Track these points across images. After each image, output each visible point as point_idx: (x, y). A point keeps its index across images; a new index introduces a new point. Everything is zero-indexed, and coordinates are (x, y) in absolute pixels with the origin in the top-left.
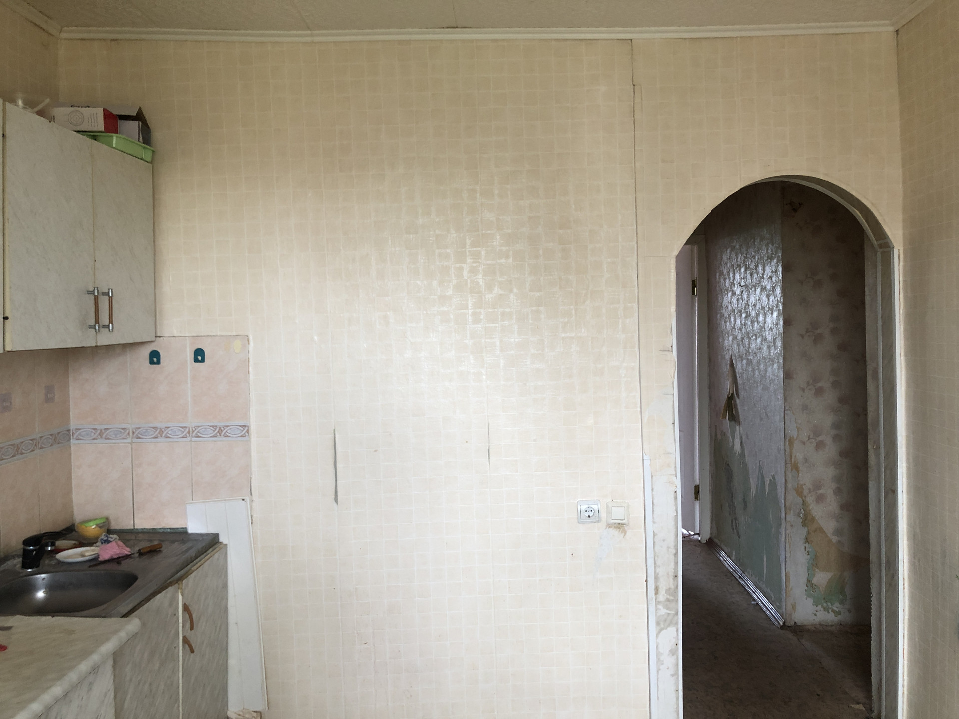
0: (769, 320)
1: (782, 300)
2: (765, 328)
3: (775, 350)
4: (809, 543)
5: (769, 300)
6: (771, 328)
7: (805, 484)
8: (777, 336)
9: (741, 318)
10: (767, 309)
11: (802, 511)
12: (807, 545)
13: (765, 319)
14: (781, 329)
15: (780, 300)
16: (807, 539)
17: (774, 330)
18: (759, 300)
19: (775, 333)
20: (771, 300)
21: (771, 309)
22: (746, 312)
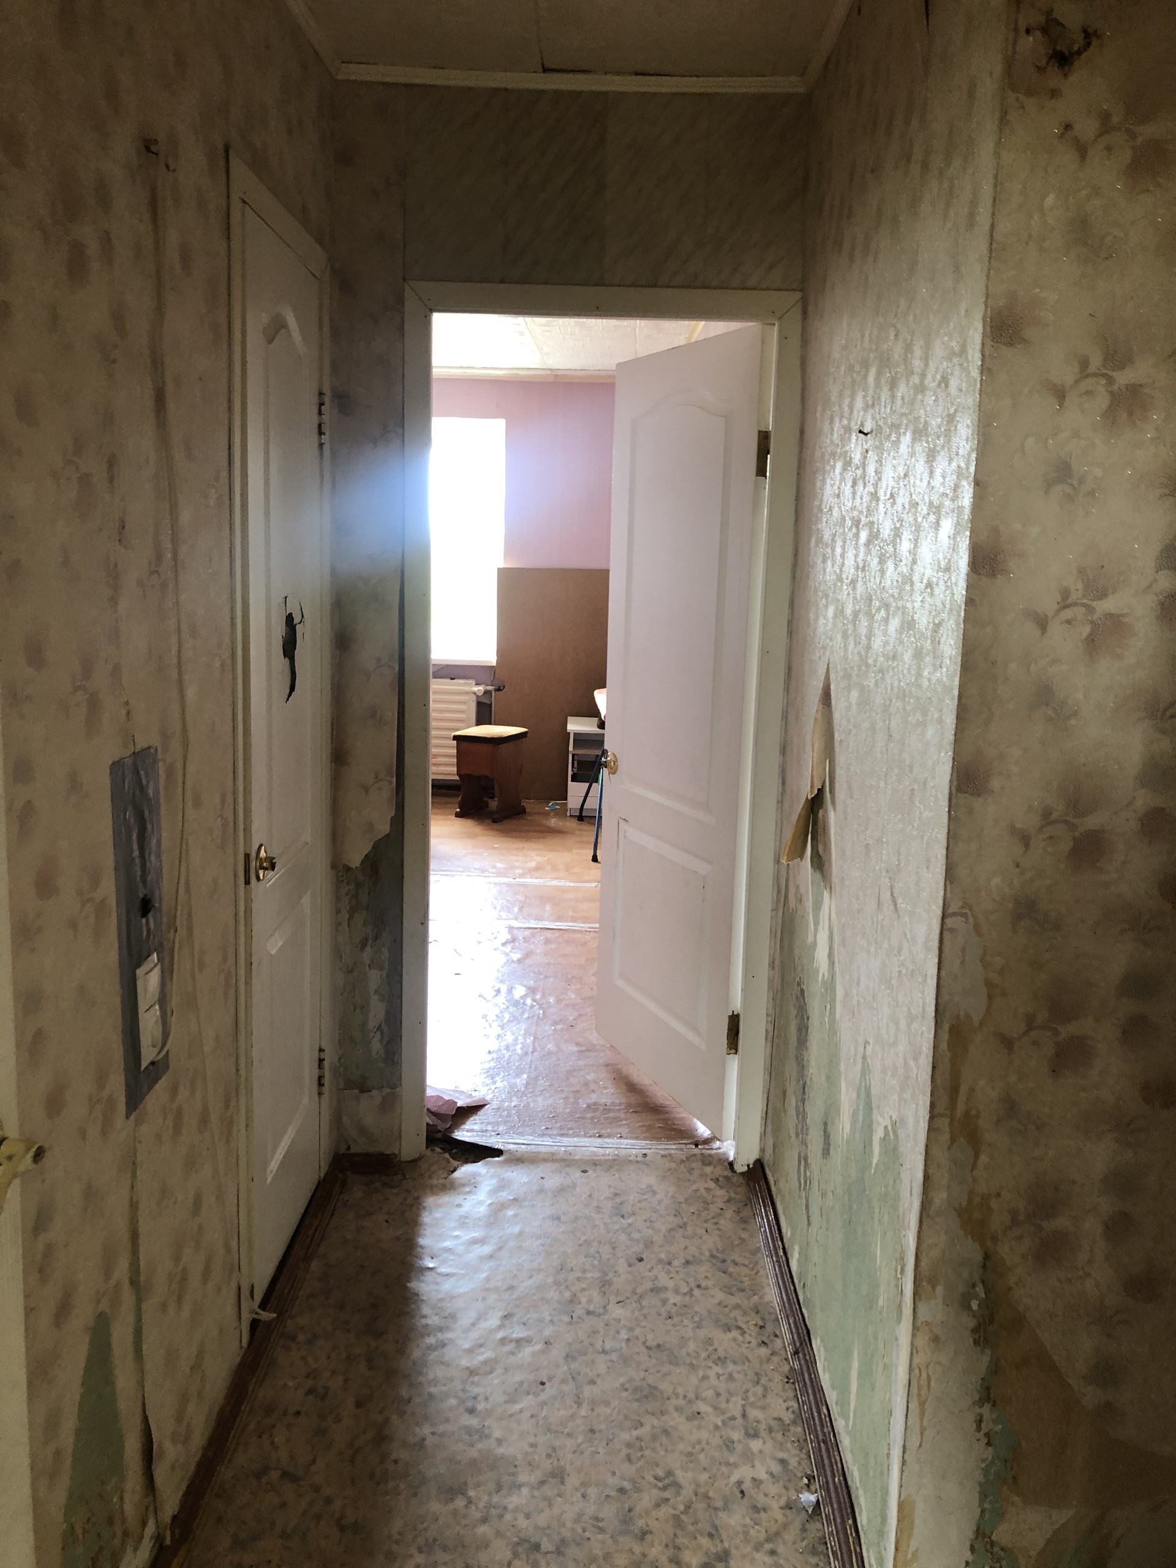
0: (926, 553)
1: (972, 469)
2: (912, 584)
3: (935, 670)
4: (994, 1405)
5: (931, 473)
6: (929, 585)
7: (998, 1195)
8: (944, 616)
9: (857, 548)
10: (925, 511)
11: (980, 1290)
12: (986, 1410)
13: (916, 547)
14: (960, 590)
15: (968, 468)
16: (988, 1389)
17: (937, 591)
18: (906, 475)
19: (940, 606)
20: (938, 471)
21: (936, 509)
22: (870, 525)
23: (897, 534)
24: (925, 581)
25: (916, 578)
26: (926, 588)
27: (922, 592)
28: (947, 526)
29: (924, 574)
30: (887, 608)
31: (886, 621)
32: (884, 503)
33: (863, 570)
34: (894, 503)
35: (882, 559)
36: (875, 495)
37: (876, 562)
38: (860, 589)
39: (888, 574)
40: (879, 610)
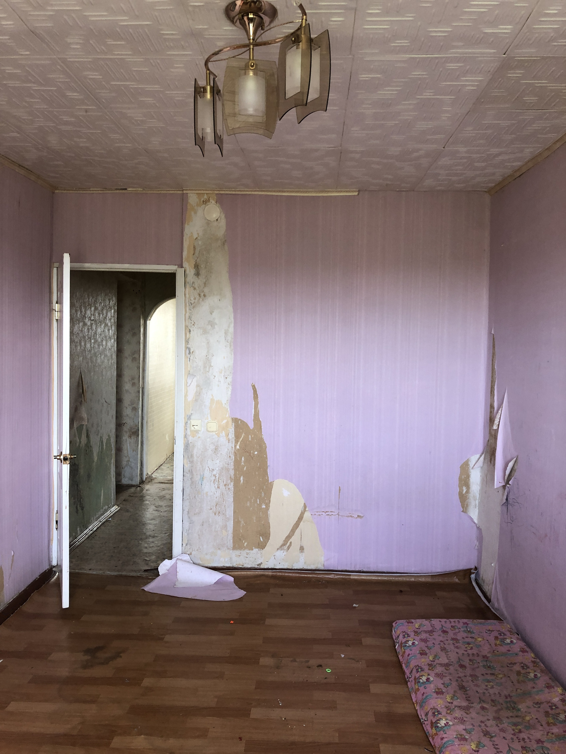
3: (112, 361)
5: (109, 332)
8: (113, 353)
9: (90, 343)
13: (106, 343)
14: (116, 349)
17: (111, 350)
21: (110, 338)
22: (95, 339)
23: (102, 341)
24: (109, 348)
25: (107, 348)
28: (113, 340)
30: (101, 354)
31: (101, 356)
32: (99, 335)
33: (93, 348)
34: (101, 335)
35: (99, 346)
36: (96, 333)
37: (97, 346)
38: (92, 352)
39: (101, 348)
40: (98, 355)
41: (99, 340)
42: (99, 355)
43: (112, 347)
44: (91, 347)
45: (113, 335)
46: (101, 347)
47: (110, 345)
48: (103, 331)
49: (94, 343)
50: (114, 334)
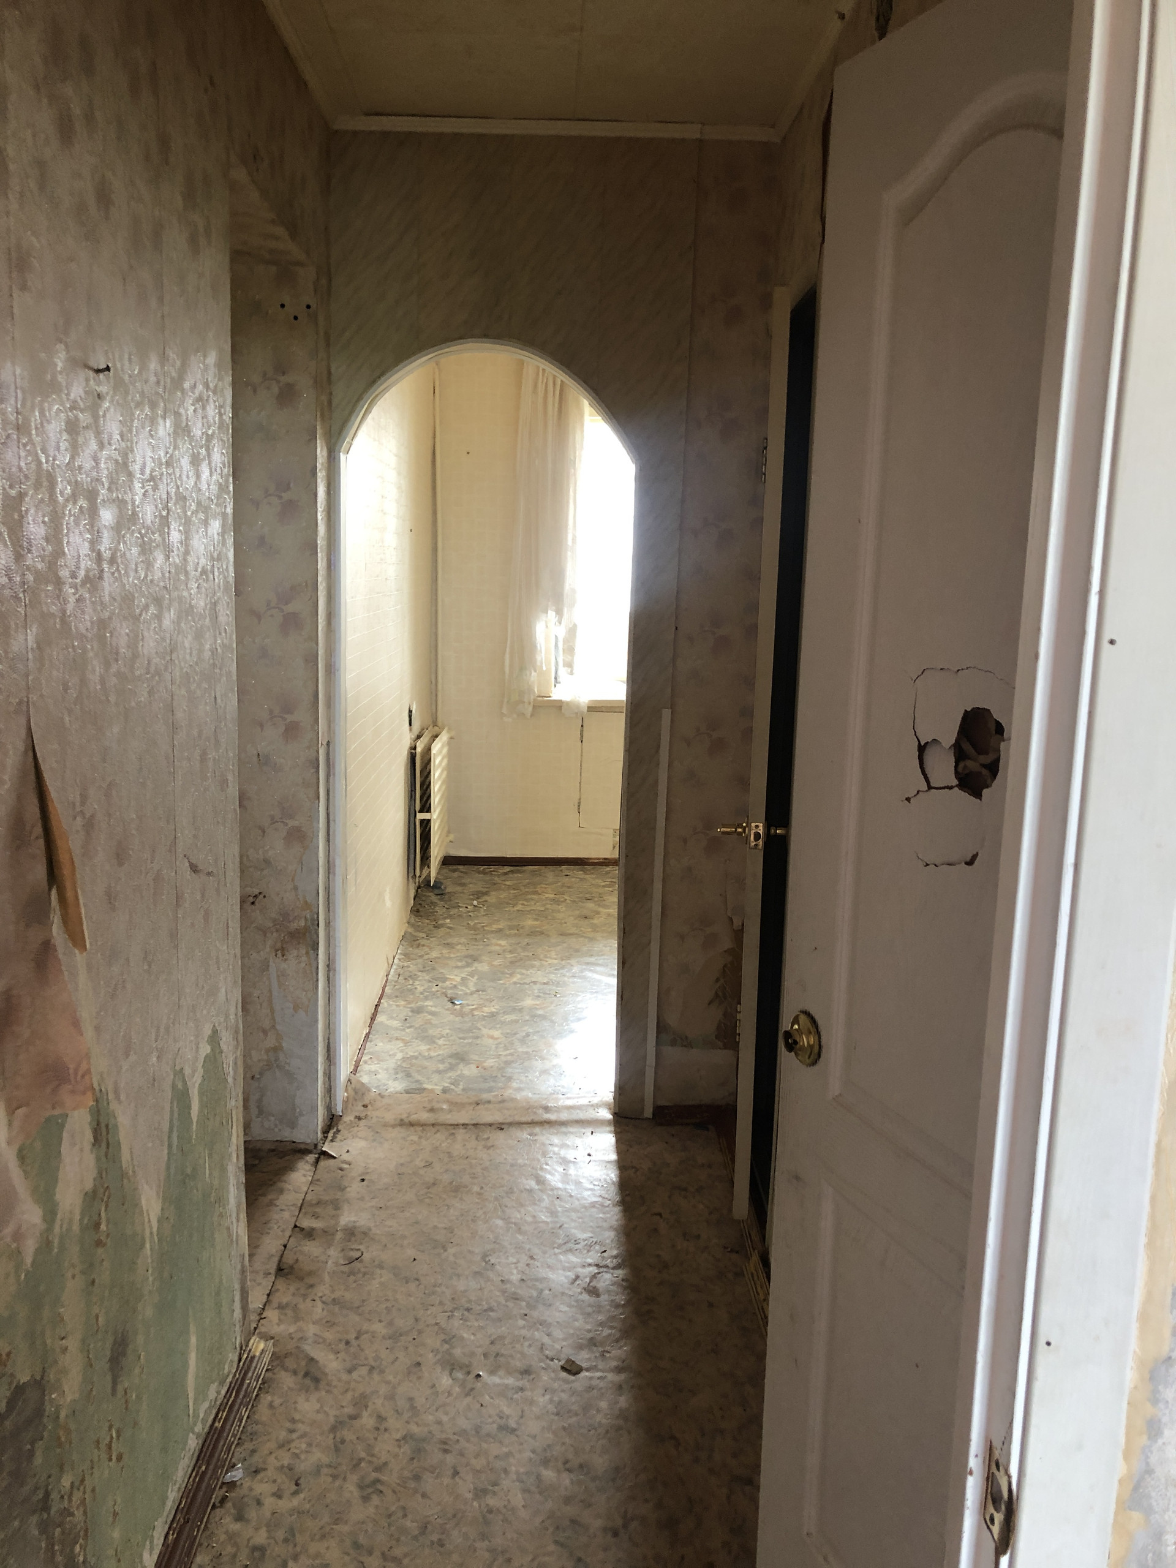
22: (121, 504)
24: (199, 570)
25: (190, 567)
26: (201, 574)
27: (197, 579)
28: (216, 526)
29: (198, 563)
30: (158, 601)
31: (159, 617)
32: (143, 482)
33: (112, 561)
34: (155, 488)
35: (145, 549)
36: (123, 465)
37: (135, 551)
38: (108, 586)
39: (157, 565)
40: (146, 607)
41: (148, 514)
42: (152, 610)
43: (213, 559)
44: (99, 554)
45: (218, 497)
46: (159, 559)
47: (202, 550)
48: (168, 464)
49: (118, 528)
50: (222, 488)
